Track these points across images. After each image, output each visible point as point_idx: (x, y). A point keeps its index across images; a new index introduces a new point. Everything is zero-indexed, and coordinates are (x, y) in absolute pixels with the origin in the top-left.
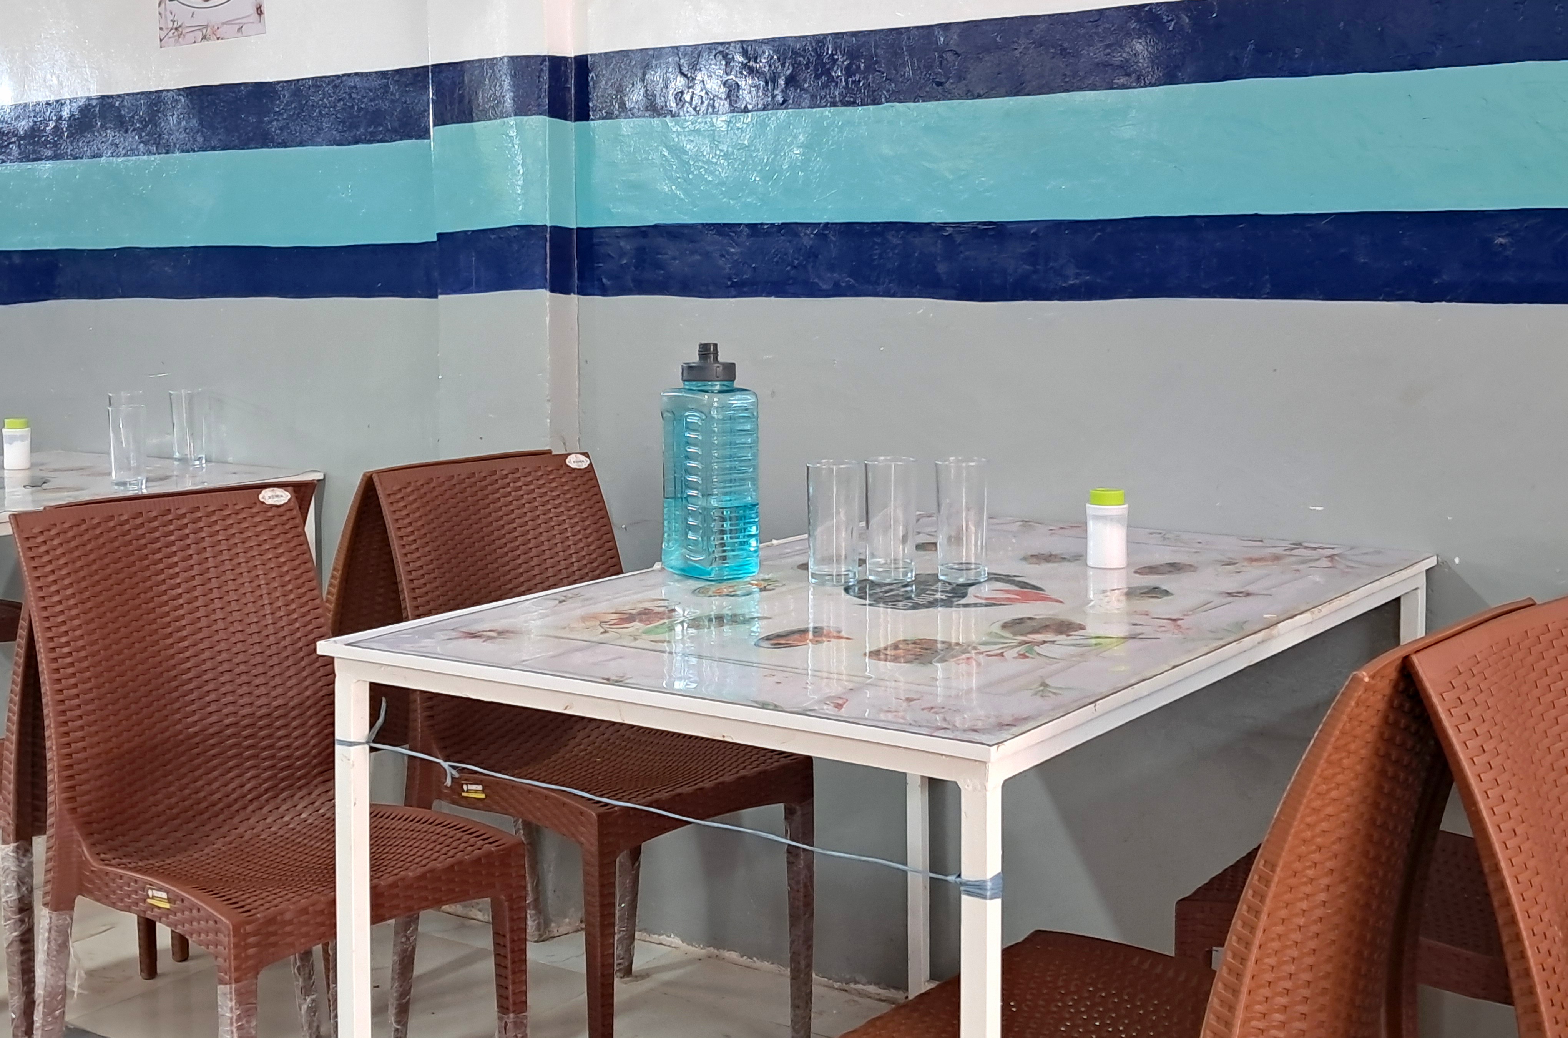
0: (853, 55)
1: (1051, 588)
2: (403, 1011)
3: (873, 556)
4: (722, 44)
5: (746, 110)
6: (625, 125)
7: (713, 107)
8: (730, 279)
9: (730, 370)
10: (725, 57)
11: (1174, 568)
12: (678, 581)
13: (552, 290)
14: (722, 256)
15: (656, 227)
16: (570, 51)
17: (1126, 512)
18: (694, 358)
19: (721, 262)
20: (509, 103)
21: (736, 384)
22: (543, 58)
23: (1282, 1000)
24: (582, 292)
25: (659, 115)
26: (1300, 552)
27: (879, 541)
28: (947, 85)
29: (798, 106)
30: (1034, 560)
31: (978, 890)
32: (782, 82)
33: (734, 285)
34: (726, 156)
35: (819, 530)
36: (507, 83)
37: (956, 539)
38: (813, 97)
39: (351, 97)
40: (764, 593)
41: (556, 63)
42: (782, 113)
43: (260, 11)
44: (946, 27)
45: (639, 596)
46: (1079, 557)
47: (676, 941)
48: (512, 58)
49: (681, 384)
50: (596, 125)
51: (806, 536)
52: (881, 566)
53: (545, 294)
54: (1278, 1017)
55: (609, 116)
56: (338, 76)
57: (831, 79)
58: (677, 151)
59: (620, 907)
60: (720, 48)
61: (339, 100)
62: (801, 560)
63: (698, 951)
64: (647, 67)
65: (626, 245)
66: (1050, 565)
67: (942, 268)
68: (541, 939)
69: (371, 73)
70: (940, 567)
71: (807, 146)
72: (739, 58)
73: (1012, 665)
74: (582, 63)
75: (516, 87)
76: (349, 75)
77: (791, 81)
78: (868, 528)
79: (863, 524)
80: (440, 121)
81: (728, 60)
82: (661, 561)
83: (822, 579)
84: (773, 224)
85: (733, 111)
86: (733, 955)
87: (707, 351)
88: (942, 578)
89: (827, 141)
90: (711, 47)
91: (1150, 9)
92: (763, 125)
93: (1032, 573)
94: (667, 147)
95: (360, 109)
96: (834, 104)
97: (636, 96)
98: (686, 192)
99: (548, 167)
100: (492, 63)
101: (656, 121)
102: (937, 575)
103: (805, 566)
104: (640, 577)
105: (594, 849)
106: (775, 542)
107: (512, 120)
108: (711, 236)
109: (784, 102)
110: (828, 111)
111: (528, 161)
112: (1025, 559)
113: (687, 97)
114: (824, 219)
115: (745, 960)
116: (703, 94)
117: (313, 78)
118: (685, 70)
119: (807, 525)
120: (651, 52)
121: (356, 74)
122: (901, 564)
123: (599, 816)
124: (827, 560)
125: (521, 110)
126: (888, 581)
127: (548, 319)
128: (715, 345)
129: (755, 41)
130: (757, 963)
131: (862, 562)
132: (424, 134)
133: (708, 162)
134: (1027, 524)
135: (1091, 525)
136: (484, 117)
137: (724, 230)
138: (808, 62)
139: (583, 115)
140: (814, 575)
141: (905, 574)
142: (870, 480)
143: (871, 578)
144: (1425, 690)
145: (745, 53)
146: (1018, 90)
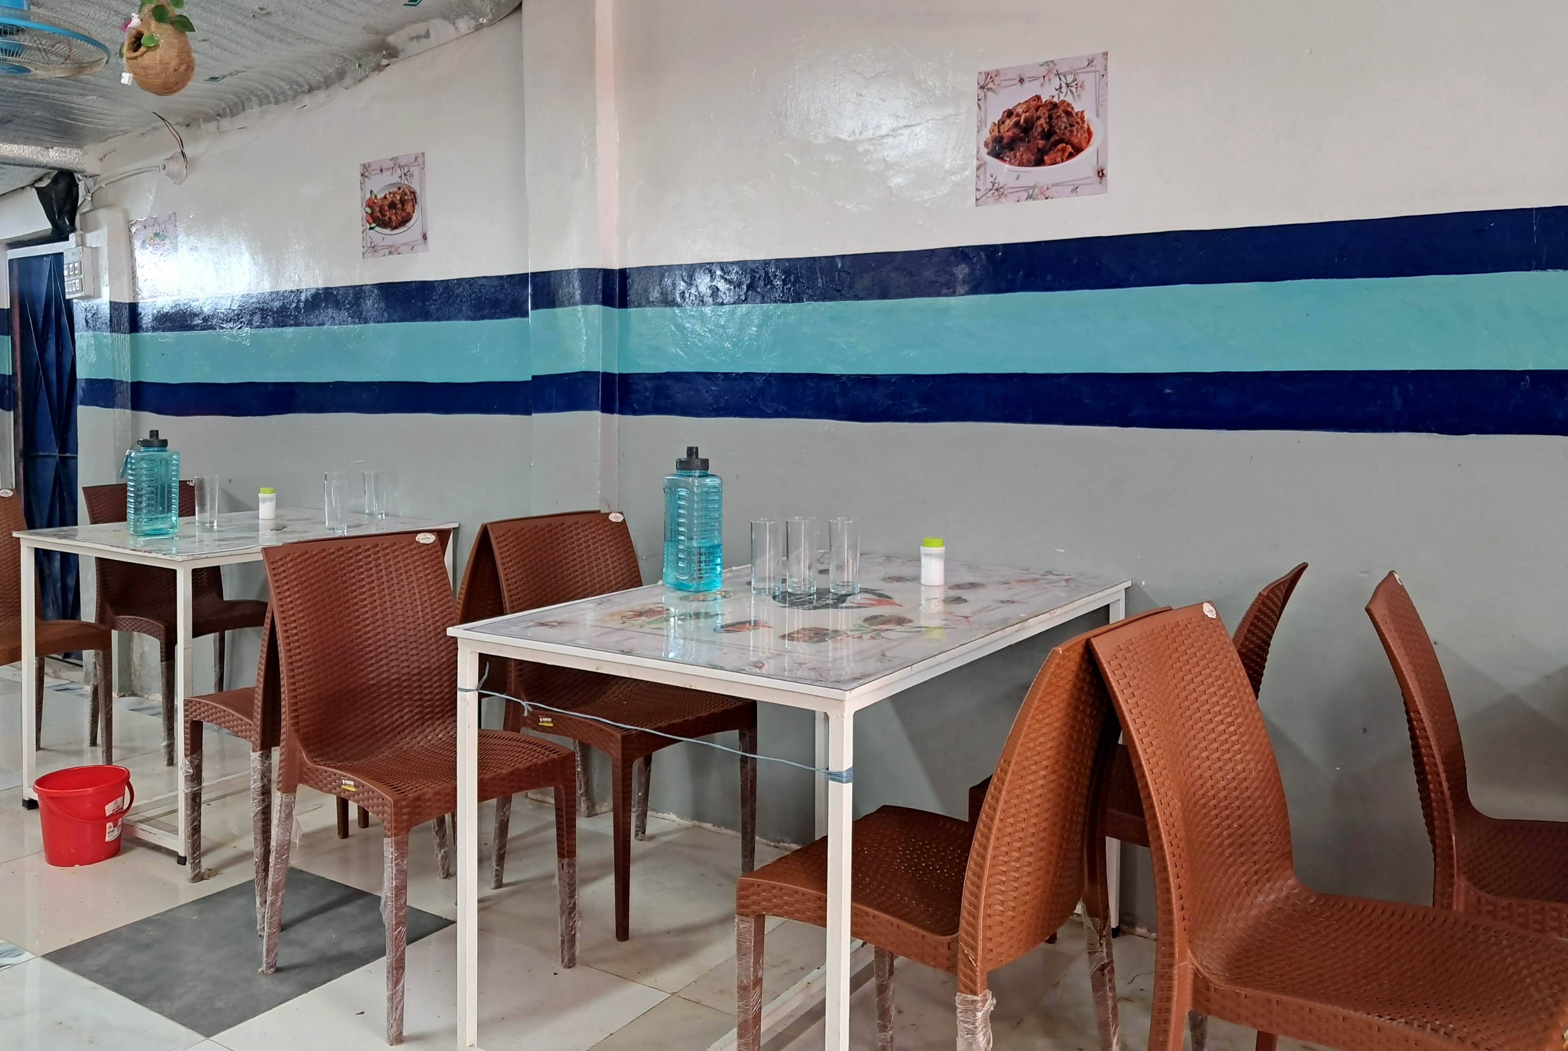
0: (787, 272)
1: (897, 598)
2: (501, 858)
3: (791, 577)
4: (708, 263)
5: (722, 304)
6: (649, 311)
7: (702, 301)
8: (712, 406)
9: (705, 463)
10: (710, 271)
11: (973, 585)
12: (672, 592)
13: (603, 411)
14: (707, 392)
15: (667, 373)
16: (616, 266)
17: (944, 552)
18: (684, 456)
19: (706, 395)
20: (578, 297)
21: (709, 472)
22: (600, 270)
23: (1018, 844)
24: (622, 412)
25: (670, 306)
26: (1050, 577)
27: (794, 568)
28: (843, 292)
29: (754, 302)
30: (889, 580)
31: (837, 777)
32: (745, 287)
33: (714, 410)
34: (710, 331)
35: (757, 562)
36: (577, 284)
37: (840, 568)
38: (763, 297)
39: (480, 291)
40: (724, 600)
41: (607, 273)
42: (744, 307)
43: (425, 237)
44: (843, 257)
45: (647, 601)
46: (917, 579)
47: (673, 817)
48: (580, 270)
49: (675, 471)
50: (632, 311)
51: (750, 565)
52: (796, 583)
53: (597, 414)
54: (1016, 854)
55: (639, 305)
56: (473, 278)
57: (773, 286)
58: (681, 328)
59: (636, 794)
60: (708, 266)
61: (473, 293)
62: (747, 579)
63: (687, 823)
64: (662, 277)
65: (649, 384)
66: (899, 583)
67: (839, 402)
68: (589, 816)
69: (493, 277)
70: (831, 585)
71: (760, 327)
72: (719, 272)
73: (867, 643)
74: (623, 273)
75: (583, 287)
76: (479, 278)
77: (749, 287)
78: (787, 559)
79: (785, 558)
80: (535, 307)
81: (712, 273)
82: (662, 579)
83: (759, 591)
84: (738, 374)
85: (715, 304)
86: (708, 826)
87: (692, 452)
88: (832, 591)
89: (771, 324)
90: (701, 265)
91: (963, 250)
92: (733, 313)
93: (887, 588)
94: (675, 325)
95: (486, 299)
96: (775, 302)
97: (655, 294)
98: (685, 353)
99: (601, 336)
100: (568, 272)
101: (668, 309)
102: (829, 589)
103: (750, 583)
104: (649, 589)
105: (619, 757)
106: (734, 568)
107: (580, 308)
108: (700, 380)
109: (746, 299)
110: (772, 306)
111: (589, 332)
112: (884, 579)
113: (687, 295)
114: (769, 371)
115: (716, 829)
116: (696, 293)
117: (457, 279)
118: (685, 279)
119: (751, 558)
120: (665, 268)
121: (484, 277)
122: (807, 583)
123: (623, 737)
124: (763, 579)
125: (585, 301)
126: (799, 592)
127: (599, 429)
128: (697, 448)
129: (728, 262)
130: (724, 830)
131: (784, 581)
132: (525, 314)
133: (700, 335)
134: (889, 558)
135: (923, 559)
136: (562, 305)
137: (709, 376)
138: (760, 276)
139: (624, 304)
140: (755, 589)
141: (810, 588)
142: (789, 531)
143: (789, 590)
144: (1099, 659)
145: (722, 269)
146: (884, 296)
